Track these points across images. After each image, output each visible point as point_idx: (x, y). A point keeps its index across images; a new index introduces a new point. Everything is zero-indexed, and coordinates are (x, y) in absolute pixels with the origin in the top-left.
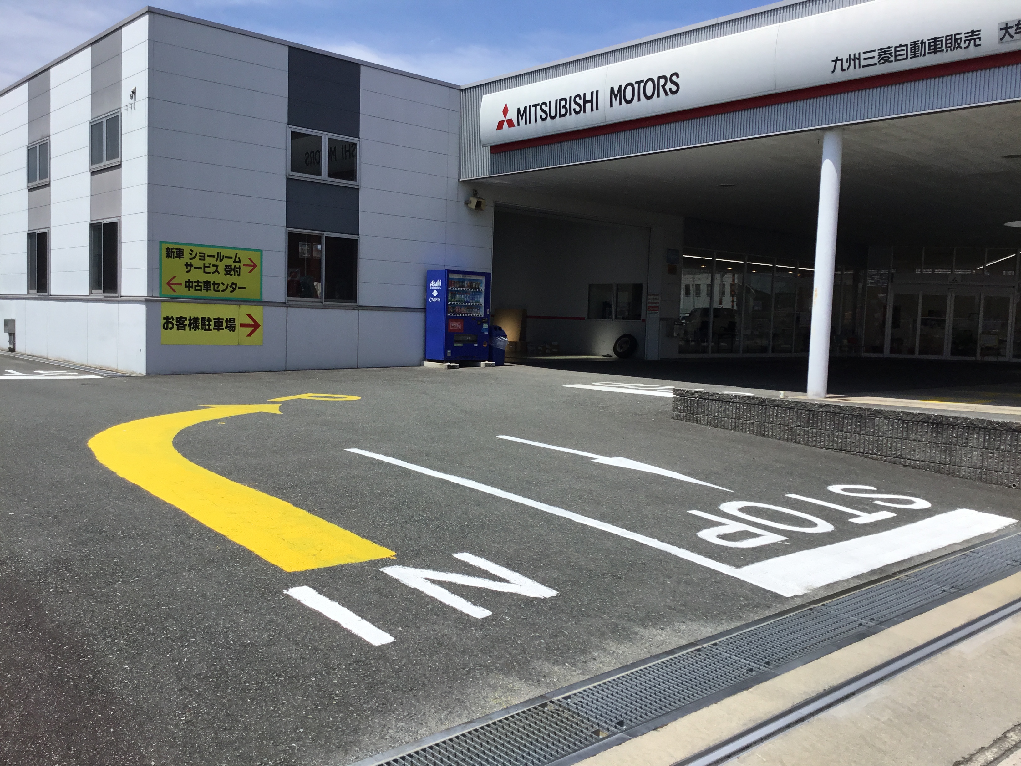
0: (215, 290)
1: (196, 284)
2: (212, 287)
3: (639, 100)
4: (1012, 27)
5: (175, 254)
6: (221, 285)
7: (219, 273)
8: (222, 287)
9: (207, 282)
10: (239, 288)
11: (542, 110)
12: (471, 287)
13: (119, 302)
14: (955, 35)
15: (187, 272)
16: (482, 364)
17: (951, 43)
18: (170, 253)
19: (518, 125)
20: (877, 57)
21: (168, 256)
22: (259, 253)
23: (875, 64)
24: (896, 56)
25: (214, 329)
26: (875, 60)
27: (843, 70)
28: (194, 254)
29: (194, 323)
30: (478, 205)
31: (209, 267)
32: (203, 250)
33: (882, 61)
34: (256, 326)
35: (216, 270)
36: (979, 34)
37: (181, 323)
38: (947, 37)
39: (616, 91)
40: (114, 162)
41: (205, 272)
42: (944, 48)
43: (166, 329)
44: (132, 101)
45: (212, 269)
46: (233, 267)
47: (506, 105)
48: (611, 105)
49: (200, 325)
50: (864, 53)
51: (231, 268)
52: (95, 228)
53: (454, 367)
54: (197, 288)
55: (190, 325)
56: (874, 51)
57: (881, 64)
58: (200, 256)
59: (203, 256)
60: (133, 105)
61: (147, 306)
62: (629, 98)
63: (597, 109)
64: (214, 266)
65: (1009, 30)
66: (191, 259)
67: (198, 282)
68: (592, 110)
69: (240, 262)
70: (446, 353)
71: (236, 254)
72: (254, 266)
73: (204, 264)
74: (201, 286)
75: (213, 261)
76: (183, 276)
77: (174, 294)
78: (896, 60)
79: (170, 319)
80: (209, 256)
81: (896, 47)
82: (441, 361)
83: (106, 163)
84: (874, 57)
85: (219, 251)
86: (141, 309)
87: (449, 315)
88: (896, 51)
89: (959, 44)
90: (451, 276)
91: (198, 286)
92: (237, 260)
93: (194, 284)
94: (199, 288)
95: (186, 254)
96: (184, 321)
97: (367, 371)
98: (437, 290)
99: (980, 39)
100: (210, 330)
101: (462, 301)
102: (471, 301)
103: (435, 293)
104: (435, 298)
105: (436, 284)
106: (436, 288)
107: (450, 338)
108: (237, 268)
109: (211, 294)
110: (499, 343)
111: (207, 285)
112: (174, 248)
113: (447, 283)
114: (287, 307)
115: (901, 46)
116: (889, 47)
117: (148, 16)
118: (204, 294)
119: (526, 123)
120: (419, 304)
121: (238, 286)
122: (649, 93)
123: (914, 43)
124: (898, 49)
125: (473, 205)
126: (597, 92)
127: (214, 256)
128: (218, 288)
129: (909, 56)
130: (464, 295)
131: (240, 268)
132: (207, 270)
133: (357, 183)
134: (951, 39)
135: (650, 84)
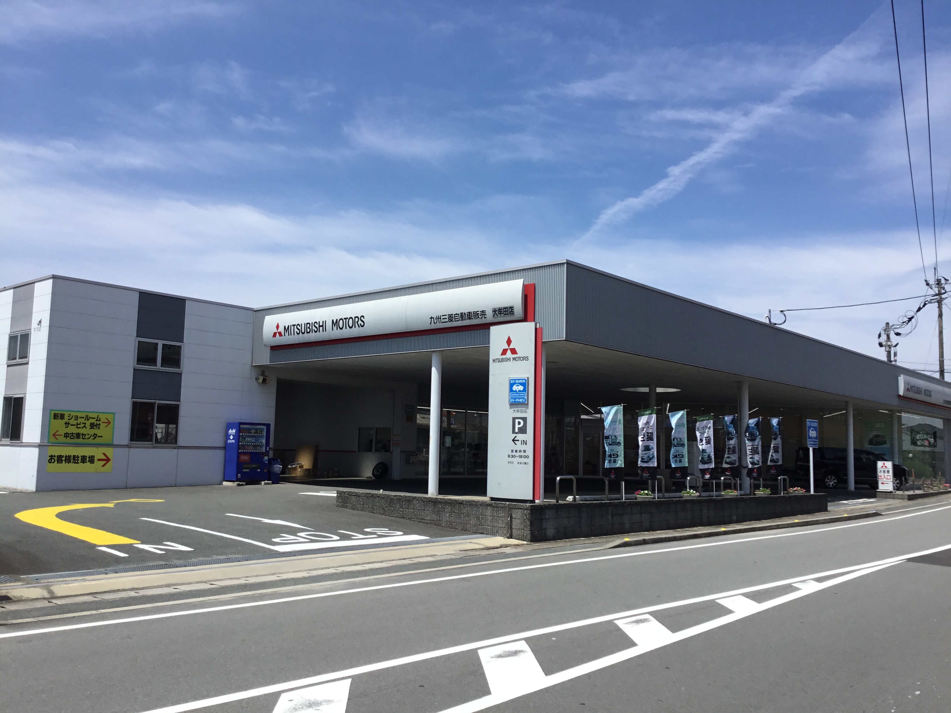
0: (83, 438)
1: (71, 435)
2: (81, 436)
3: (346, 328)
4: (497, 311)
5: (59, 417)
6: (87, 435)
7: (86, 428)
8: (87, 436)
9: (78, 433)
10: (99, 436)
11: (297, 328)
12: (256, 433)
13: (20, 446)
14: (477, 312)
15: (66, 427)
16: (263, 483)
17: (475, 315)
18: (56, 416)
19: (285, 335)
20: (448, 318)
21: (55, 418)
22: (112, 415)
23: (447, 322)
24: (455, 319)
25: (81, 462)
26: (447, 320)
27: (435, 323)
28: (71, 416)
29: (68, 459)
30: (264, 381)
31: (80, 424)
32: (76, 414)
33: (450, 321)
34: (108, 460)
35: (85, 426)
36: (485, 313)
37: (60, 459)
38: (474, 312)
39: (335, 322)
40: (24, 361)
41: (77, 428)
42: (473, 317)
43: (50, 463)
44: (39, 326)
45: (82, 425)
46: (95, 424)
47: (278, 323)
48: (333, 330)
49: (72, 460)
50: (442, 316)
51: (94, 425)
52: (7, 400)
53: (242, 485)
54: (71, 437)
55: (65, 460)
56: (446, 315)
57: (449, 322)
58: (75, 418)
59: (77, 418)
60: (39, 328)
61: (39, 449)
62: (341, 326)
63: (326, 331)
64: (83, 423)
65: (496, 312)
66: (69, 419)
67: (72, 434)
68: (323, 331)
69: (100, 420)
70: (237, 476)
71: (98, 416)
72: (109, 423)
73: (77, 423)
74: (74, 436)
75: (83, 420)
76: (63, 430)
77: (57, 441)
78: (455, 321)
79: (53, 456)
80: (80, 418)
81: (455, 315)
82: (234, 481)
83: (18, 361)
84: (446, 318)
85: (87, 414)
86: (36, 451)
87: (240, 451)
88: (455, 317)
89: (478, 316)
90: (242, 426)
91: (72, 436)
92: (98, 419)
93: (70, 435)
94: (73, 437)
95: (66, 417)
96: (62, 458)
97: (181, 488)
98: (233, 435)
99: (486, 314)
100: (78, 463)
101: (250, 442)
102: (256, 442)
103: (231, 437)
104: (231, 441)
105: (232, 432)
106: (232, 434)
107: (240, 466)
108: (98, 424)
109: (80, 440)
110: (275, 469)
111: (78, 435)
112: (58, 414)
113: (239, 430)
114: (129, 448)
115: (456, 314)
116: (452, 314)
117: (52, 280)
118: (76, 441)
119: (289, 335)
120: (222, 444)
121: (98, 435)
122: (351, 325)
123: (462, 313)
124: (455, 316)
125: (261, 380)
126: (326, 321)
127: (83, 418)
128: (85, 437)
129: (460, 320)
130: (251, 438)
131: (100, 424)
132: (78, 426)
133: (181, 369)
134: (475, 313)
135: (351, 320)
